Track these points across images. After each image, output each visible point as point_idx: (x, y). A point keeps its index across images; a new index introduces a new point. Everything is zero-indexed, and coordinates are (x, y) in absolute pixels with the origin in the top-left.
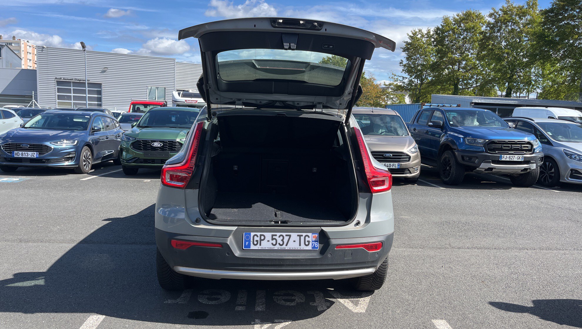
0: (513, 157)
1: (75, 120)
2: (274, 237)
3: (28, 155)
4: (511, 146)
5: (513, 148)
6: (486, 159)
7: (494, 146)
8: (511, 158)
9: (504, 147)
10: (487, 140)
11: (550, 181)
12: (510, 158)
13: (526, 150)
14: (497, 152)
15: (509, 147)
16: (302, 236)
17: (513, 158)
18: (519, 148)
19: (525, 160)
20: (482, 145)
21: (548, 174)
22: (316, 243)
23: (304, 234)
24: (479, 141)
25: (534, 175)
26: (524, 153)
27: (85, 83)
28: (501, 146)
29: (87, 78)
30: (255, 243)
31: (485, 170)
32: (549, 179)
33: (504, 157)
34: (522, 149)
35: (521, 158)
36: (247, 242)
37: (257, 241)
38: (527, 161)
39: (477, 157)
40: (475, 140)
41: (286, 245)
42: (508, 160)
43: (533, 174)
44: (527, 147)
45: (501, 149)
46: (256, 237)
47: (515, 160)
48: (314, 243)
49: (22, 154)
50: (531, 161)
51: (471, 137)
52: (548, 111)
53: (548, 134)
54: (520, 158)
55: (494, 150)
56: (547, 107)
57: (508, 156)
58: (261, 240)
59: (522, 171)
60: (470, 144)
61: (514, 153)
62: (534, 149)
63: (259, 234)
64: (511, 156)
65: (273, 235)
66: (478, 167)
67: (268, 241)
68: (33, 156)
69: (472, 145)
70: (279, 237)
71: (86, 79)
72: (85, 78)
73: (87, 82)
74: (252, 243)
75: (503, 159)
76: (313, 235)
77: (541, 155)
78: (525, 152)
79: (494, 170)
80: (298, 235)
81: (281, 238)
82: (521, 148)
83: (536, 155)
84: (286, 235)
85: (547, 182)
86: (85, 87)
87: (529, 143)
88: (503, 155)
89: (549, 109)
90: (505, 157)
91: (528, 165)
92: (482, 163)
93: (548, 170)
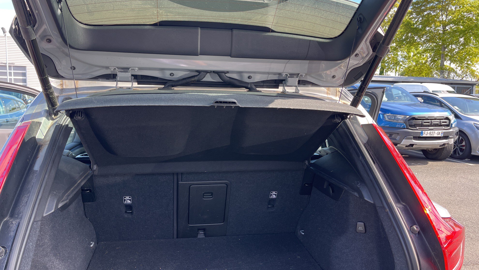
0: (434, 133)
4: (431, 121)
5: (432, 124)
6: (406, 136)
7: (414, 122)
8: (432, 133)
9: (425, 122)
10: (408, 117)
12: (430, 134)
13: (444, 125)
14: (418, 128)
15: (428, 122)
17: (433, 134)
18: (438, 124)
19: (444, 136)
21: (459, 147)
24: (400, 117)
26: (443, 128)
27: (6, 66)
28: (422, 122)
29: (8, 61)
31: (406, 146)
33: (425, 133)
34: (441, 124)
35: (440, 133)
39: (399, 133)
40: (395, 116)
42: (428, 135)
44: (446, 122)
45: (422, 125)
47: (436, 135)
50: (450, 136)
51: (390, 113)
54: (439, 133)
55: (415, 126)
57: (429, 131)
59: (440, 146)
60: (390, 120)
61: (434, 128)
62: (452, 124)
64: (431, 131)
66: (399, 144)
69: (392, 122)
71: (7, 62)
72: (6, 61)
73: (8, 65)
75: (424, 135)
78: (443, 127)
79: (414, 146)
82: (440, 123)
83: (453, 130)
85: (458, 155)
86: (6, 70)
87: (447, 118)
88: (424, 131)
90: (426, 134)
91: (446, 140)
92: (404, 140)
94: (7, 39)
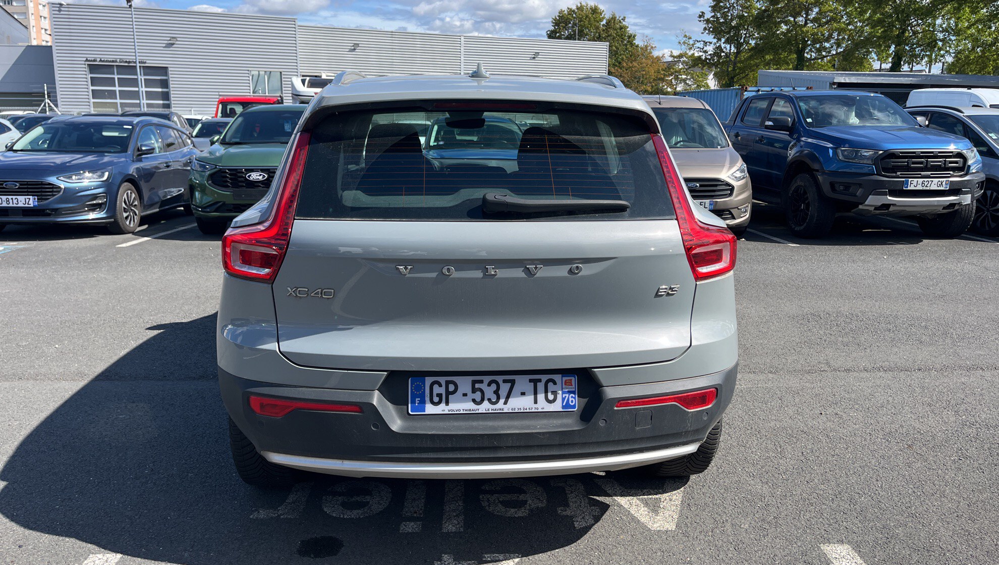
0: (930, 182)
1: (105, 134)
2: (477, 386)
3: (17, 201)
4: (927, 161)
5: (929, 166)
7: (893, 162)
8: (926, 184)
9: (914, 163)
10: (881, 152)
11: (993, 225)
12: (923, 185)
13: (954, 169)
14: (899, 173)
15: (921, 163)
16: (540, 380)
17: (929, 185)
18: (940, 166)
19: (952, 188)
20: (870, 162)
21: (990, 213)
22: (572, 397)
23: (544, 378)
24: (865, 154)
25: (966, 215)
26: (949, 174)
27: (135, 67)
28: (907, 162)
29: (138, 58)
30: (436, 399)
31: (875, 208)
32: (990, 222)
33: (912, 182)
34: (947, 166)
35: (944, 183)
36: (417, 399)
37: (440, 396)
38: (955, 190)
39: (861, 184)
40: (857, 152)
41: (505, 403)
42: (919, 188)
43: (963, 213)
44: (956, 162)
45: (907, 168)
46: (436, 387)
47: (934, 187)
48: (567, 395)
49: (8, 201)
50: (963, 190)
52: (971, 94)
53: (991, 137)
54: (942, 183)
55: (894, 169)
56: (969, 87)
57: (921, 180)
58: (448, 393)
59: (944, 208)
60: (847, 160)
61: (932, 174)
62: (969, 167)
63: (442, 380)
64: (926, 180)
65: (474, 382)
66: (862, 204)
67: (465, 395)
68: (28, 204)
69: (850, 162)
70: (489, 385)
71: (136, 59)
72: (134, 58)
73: (138, 65)
74: (427, 399)
75: (911, 188)
76: (565, 379)
77: (982, 177)
78: (951, 172)
79: (892, 209)
80: (531, 381)
81: (494, 387)
82: (945, 164)
83: (971, 177)
84: (505, 381)
85: (987, 228)
87: (960, 155)
88: (910, 180)
89: (973, 91)
90: (915, 184)
91: (956, 196)
92: (870, 196)
93: (990, 205)
94: (133, 13)
